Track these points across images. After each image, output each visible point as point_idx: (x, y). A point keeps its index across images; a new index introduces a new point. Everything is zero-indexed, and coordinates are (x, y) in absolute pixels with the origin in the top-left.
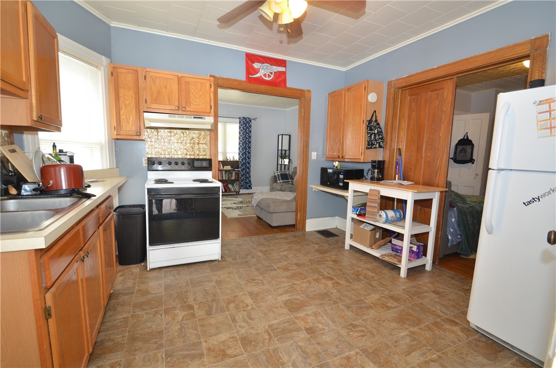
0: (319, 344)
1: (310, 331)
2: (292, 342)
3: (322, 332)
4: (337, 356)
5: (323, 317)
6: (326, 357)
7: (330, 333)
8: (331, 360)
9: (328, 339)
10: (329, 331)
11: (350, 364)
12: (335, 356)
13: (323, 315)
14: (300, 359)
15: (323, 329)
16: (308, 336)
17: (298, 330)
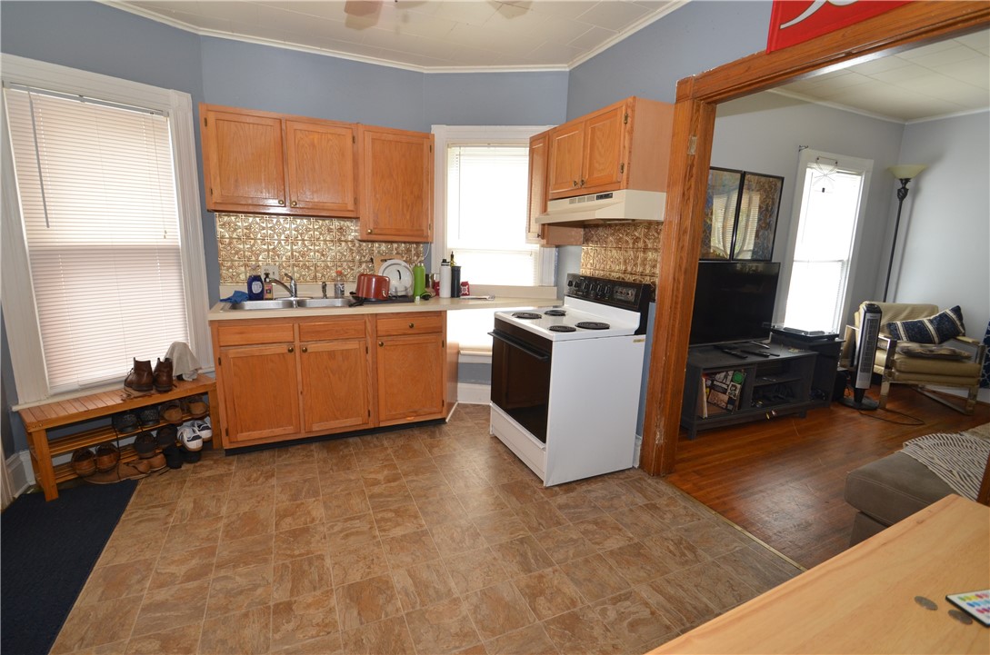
0: (246, 615)
1: (285, 609)
2: (271, 580)
3: (271, 626)
4: (203, 635)
5: (313, 637)
6: (213, 619)
7: (262, 639)
8: (202, 623)
9: (247, 632)
10: (268, 639)
11: (176, 651)
12: (204, 633)
13: (317, 638)
14: (230, 586)
15: (277, 630)
16: (271, 604)
17: (295, 590)
